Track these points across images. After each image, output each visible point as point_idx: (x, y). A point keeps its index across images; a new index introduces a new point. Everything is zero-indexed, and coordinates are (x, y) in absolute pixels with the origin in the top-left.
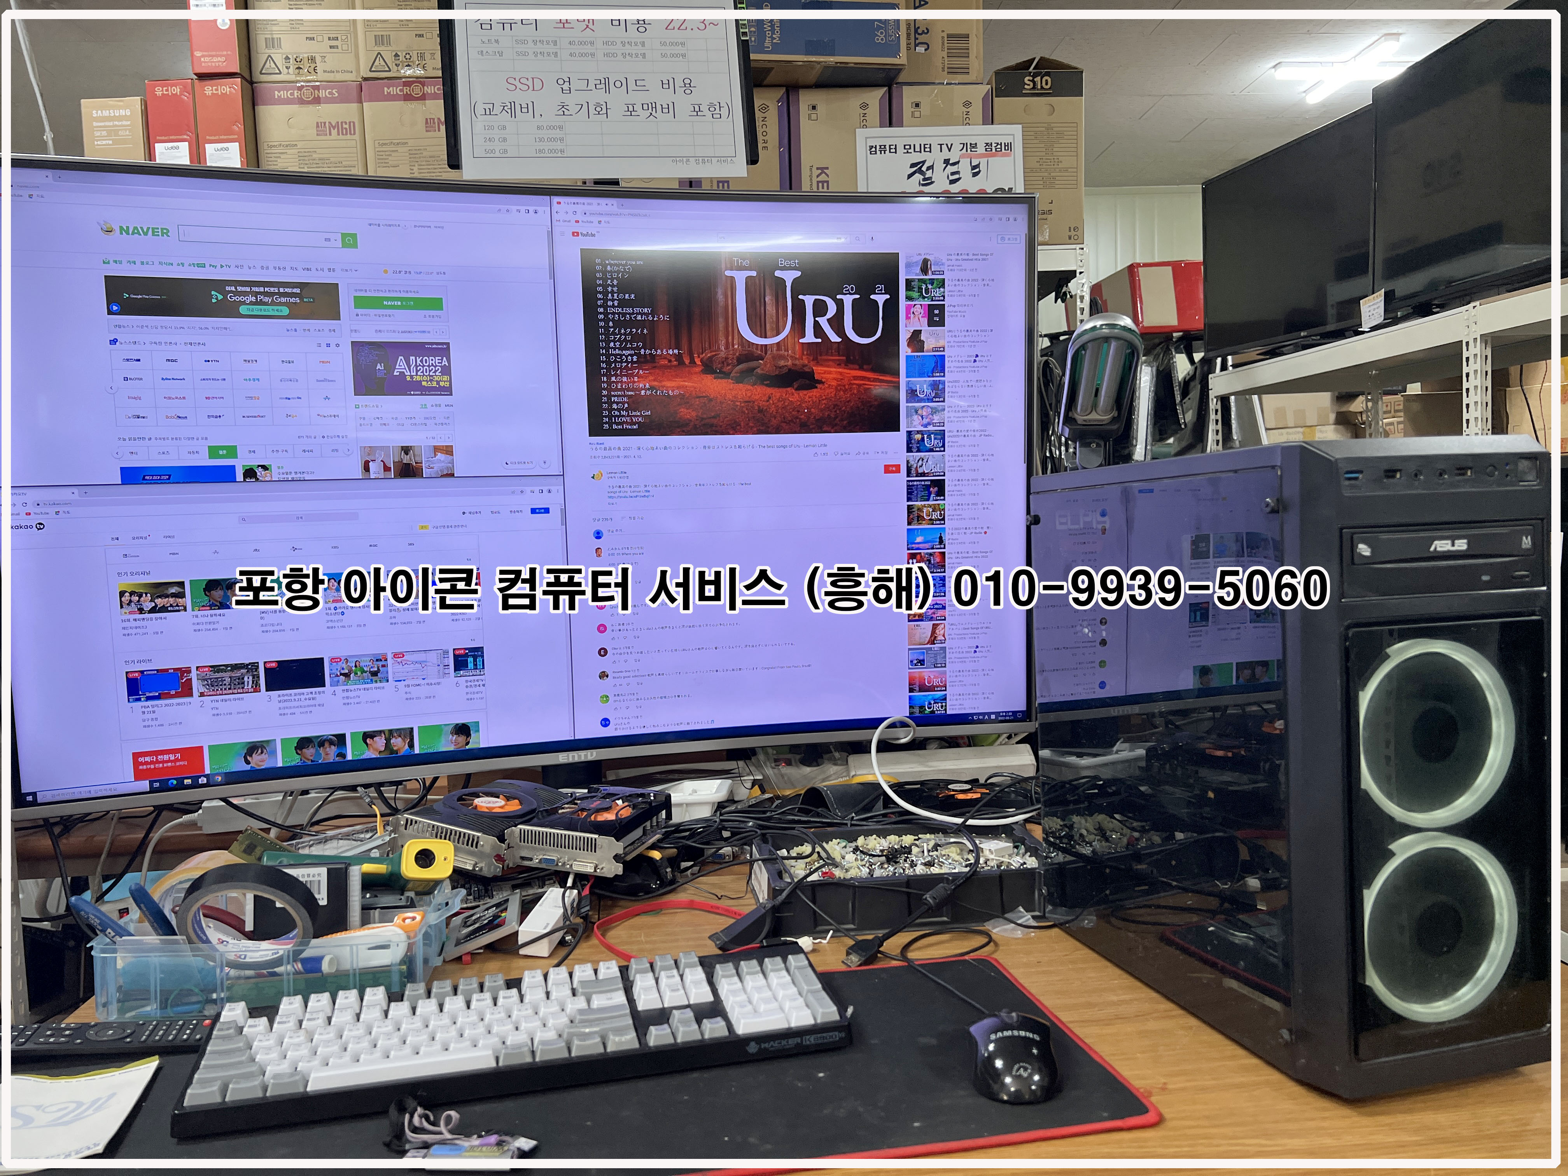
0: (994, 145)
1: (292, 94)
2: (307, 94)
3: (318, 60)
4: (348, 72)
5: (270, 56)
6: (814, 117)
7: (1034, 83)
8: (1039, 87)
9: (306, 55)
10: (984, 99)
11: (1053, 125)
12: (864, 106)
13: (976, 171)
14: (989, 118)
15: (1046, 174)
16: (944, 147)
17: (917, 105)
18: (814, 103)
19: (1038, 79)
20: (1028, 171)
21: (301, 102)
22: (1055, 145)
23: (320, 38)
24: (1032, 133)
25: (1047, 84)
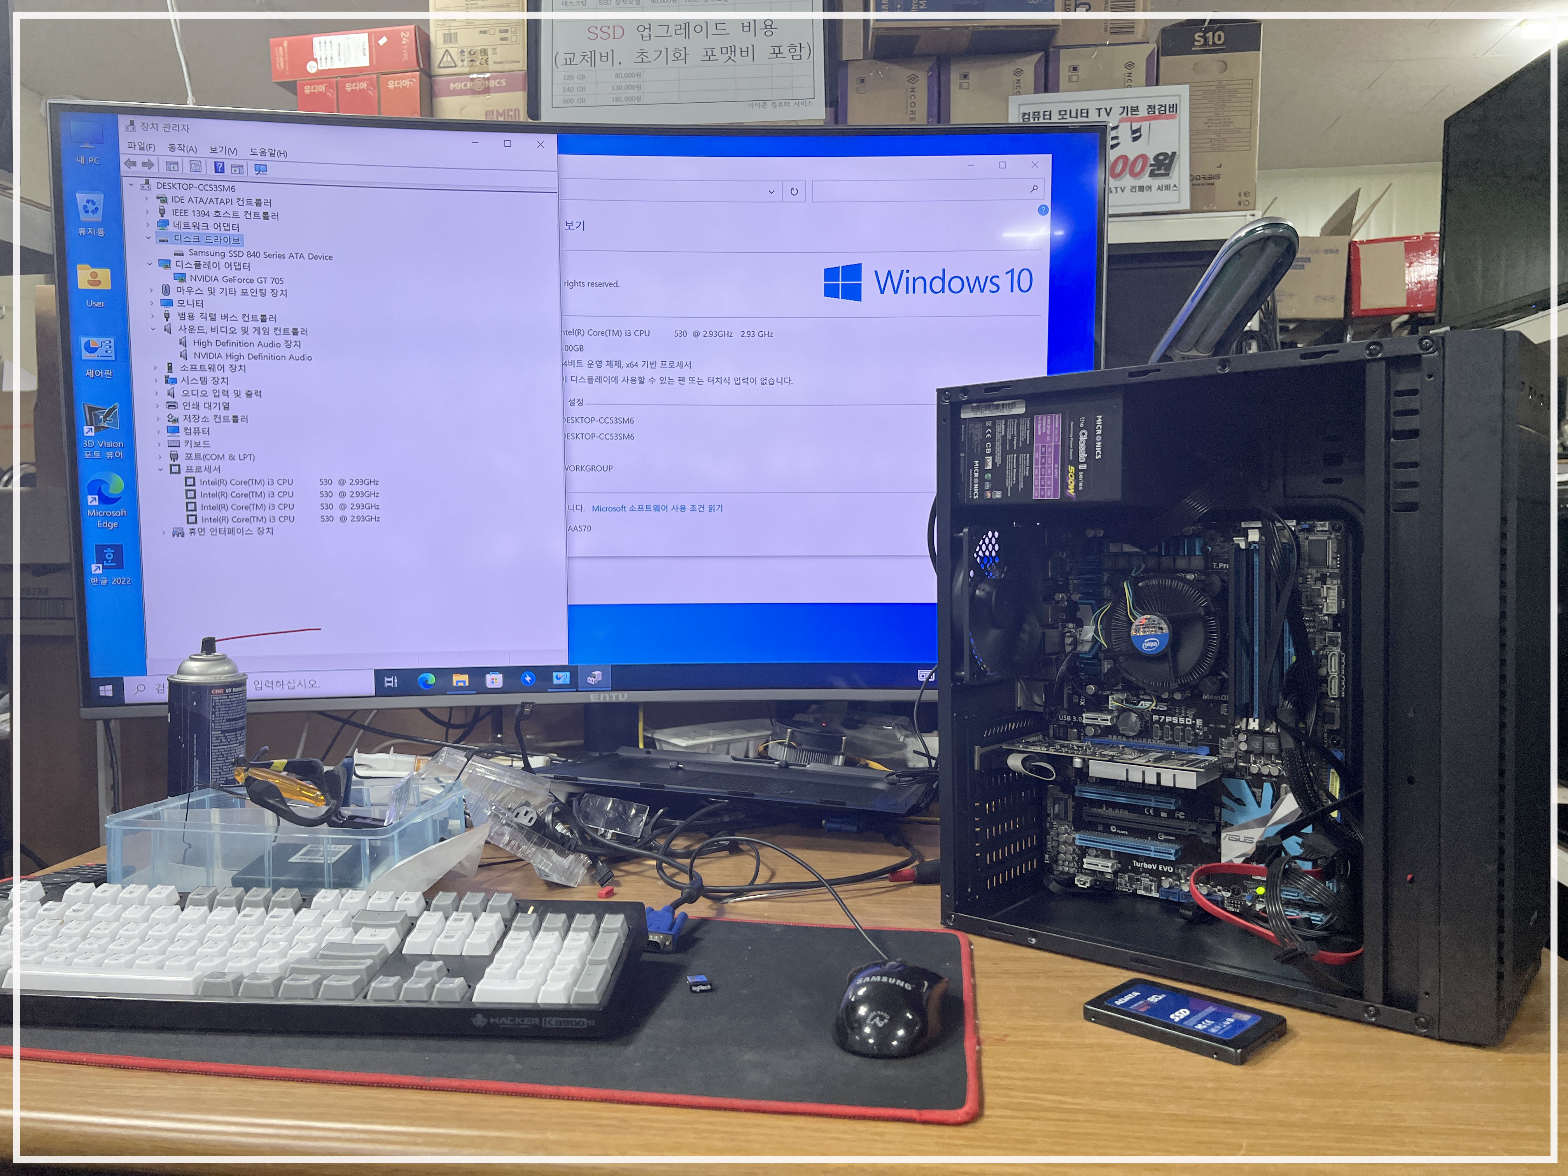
0: (1157, 107)
1: (465, 85)
2: (479, 86)
3: (490, 52)
4: (516, 62)
5: (447, 51)
6: (965, 85)
7: (1205, 39)
8: (1211, 43)
9: (479, 48)
10: (1149, 59)
11: (1224, 83)
12: (1018, 72)
13: (1136, 135)
14: (1154, 79)
15: (1215, 136)
16: (1103, 112)
17: (1075, 69)
18: (965, 71)
19: (1210, 34)
20: (1194, 133)
21: (473, 92)
22: (1228, 105)
23: (492, 31)
24: (1200, 93)
25: (1219, 39)
